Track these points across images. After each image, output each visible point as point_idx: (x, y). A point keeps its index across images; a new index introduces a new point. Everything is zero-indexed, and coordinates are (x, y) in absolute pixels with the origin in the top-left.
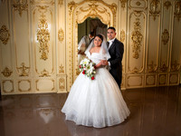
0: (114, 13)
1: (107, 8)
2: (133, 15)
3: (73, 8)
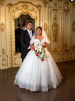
0: (40, 11)
1: (35, 8)
2: (52, 12)
3: (11, 8)
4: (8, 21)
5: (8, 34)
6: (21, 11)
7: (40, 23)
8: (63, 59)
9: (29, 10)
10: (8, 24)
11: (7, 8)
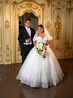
2: (55, 11)
3: (15, 6)
4: (12, 18)
5: (12, 31)
6: (25, 9)
7: (43, 21)
8: (65, 56)
9: (33, 8)
10: (12, 22)
11: (12, 7)
